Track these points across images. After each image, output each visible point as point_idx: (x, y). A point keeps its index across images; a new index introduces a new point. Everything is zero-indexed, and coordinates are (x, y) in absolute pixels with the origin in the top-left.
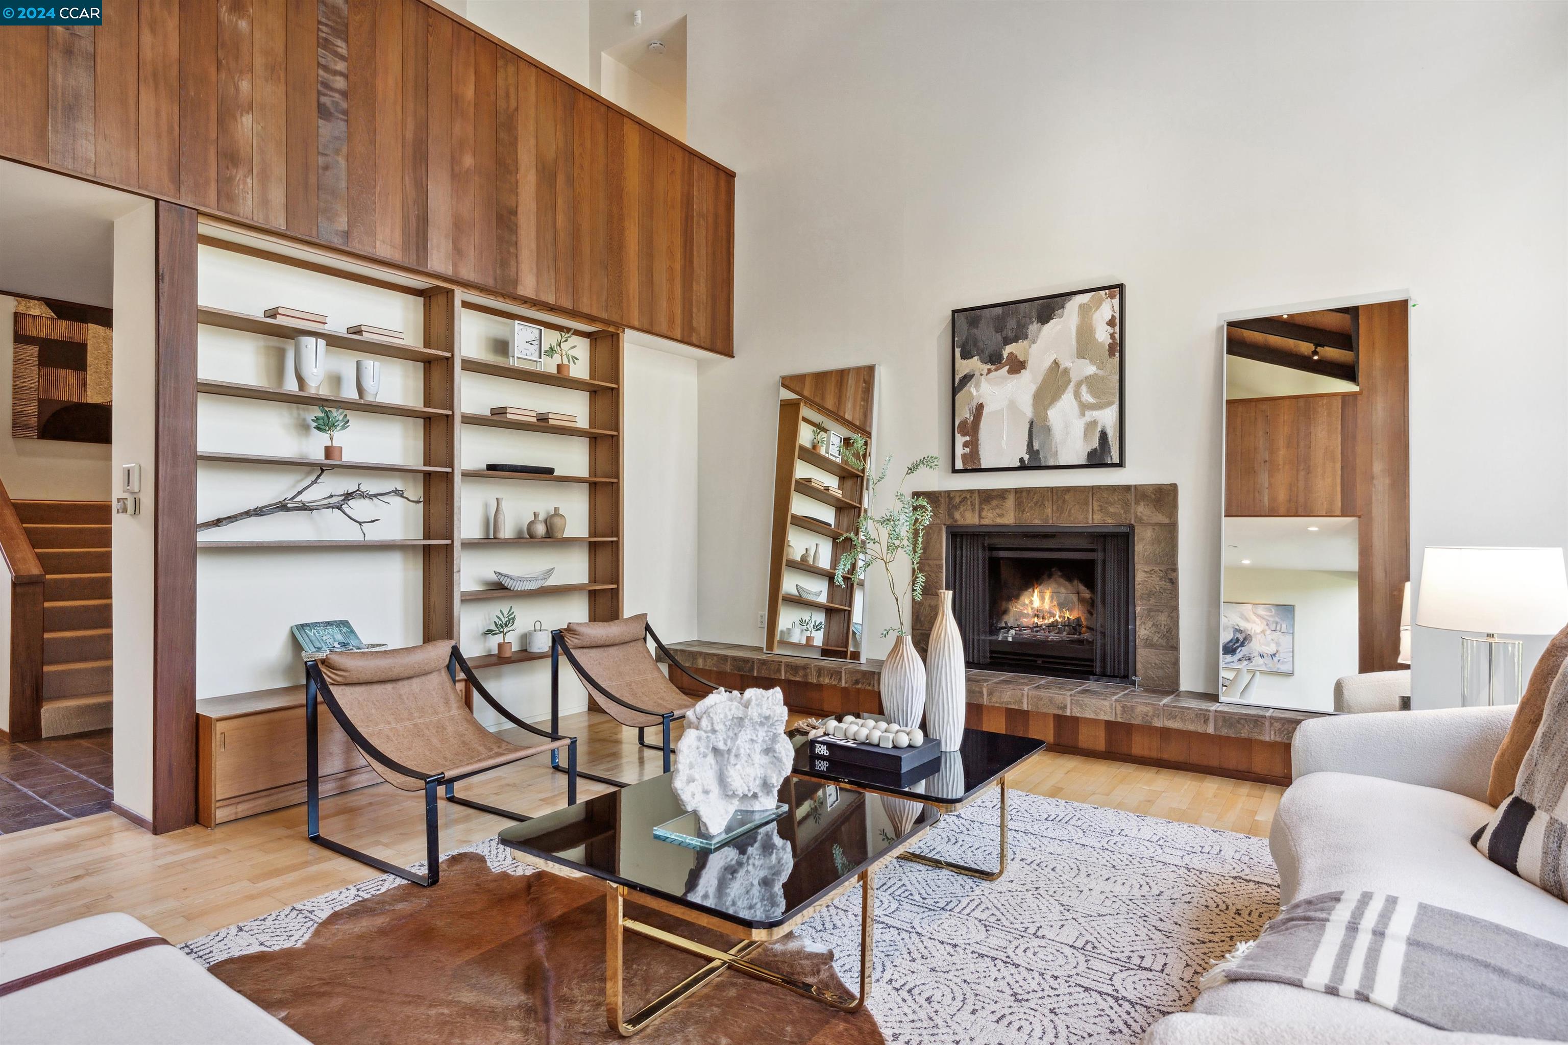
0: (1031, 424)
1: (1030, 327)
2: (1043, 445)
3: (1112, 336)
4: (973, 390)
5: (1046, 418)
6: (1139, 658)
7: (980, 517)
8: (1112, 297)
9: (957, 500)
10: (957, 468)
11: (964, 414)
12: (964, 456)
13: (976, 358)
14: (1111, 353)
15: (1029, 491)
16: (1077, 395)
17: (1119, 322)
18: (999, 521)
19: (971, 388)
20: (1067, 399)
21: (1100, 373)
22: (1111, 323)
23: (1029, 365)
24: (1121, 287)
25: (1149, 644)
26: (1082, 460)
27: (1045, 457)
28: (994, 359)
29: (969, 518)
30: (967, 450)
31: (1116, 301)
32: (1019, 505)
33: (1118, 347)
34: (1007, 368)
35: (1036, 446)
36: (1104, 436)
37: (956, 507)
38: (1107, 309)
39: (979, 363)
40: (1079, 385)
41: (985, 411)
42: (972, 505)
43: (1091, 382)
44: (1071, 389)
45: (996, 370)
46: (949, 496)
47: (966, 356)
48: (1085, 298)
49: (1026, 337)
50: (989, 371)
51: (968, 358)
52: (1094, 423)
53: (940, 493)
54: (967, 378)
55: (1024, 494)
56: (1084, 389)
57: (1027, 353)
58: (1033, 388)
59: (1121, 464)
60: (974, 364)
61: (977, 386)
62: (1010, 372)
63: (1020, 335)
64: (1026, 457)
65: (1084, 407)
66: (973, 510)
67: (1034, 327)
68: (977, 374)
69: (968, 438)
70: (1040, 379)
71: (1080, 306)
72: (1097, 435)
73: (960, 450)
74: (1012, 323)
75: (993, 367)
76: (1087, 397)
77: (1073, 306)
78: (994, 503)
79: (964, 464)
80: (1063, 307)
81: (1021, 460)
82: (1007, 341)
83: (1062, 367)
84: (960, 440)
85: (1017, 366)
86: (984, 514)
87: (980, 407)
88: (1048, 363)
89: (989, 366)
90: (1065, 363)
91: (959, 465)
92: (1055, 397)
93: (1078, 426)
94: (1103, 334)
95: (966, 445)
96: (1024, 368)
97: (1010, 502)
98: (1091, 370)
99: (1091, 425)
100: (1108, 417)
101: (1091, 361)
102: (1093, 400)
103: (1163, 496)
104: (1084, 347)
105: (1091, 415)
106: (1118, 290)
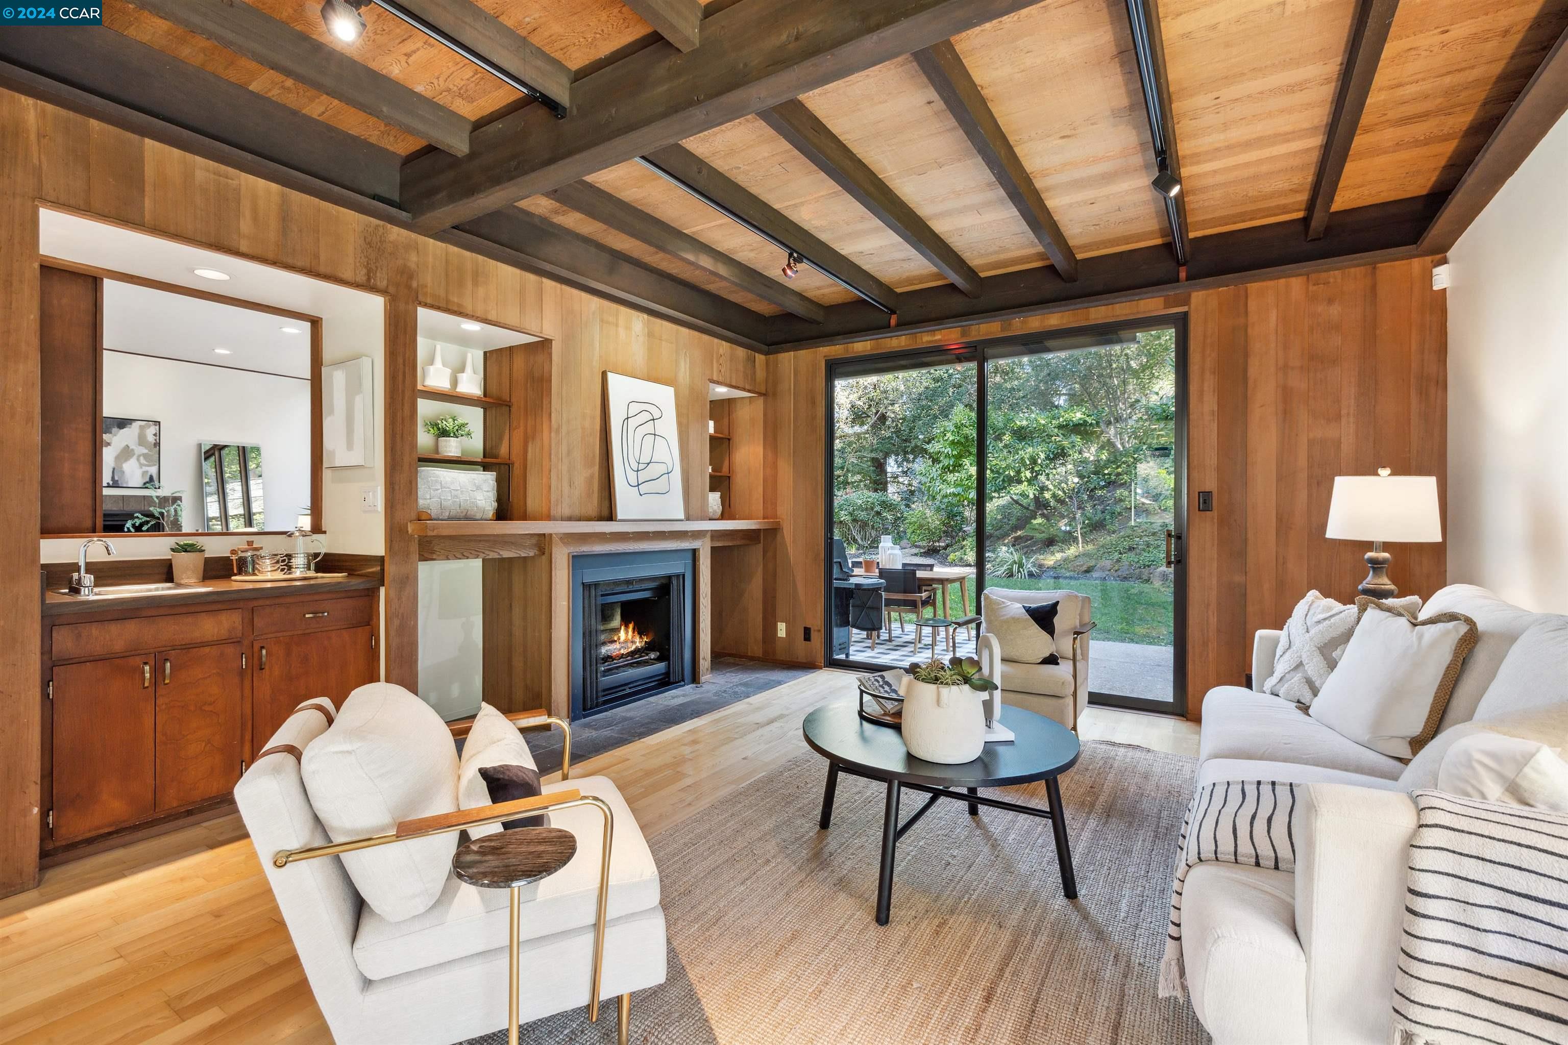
0: (114, 469)
1: (113, 429)
2: (120, 478)
3: (156, 440)
5: (122, 467)
8: (156, 425)
14: (155, 447)
16: (138, 460)
17: (158, 435)
20: (133, 461)
21: (150, 453)
22: (155, 435)
23: (112, 444)
24: (159, 422)
26: (141, 486)
27: (121, 483)
31: (157, 427)
33: (157, 444)
35: (116, 478)
36: (151, 477)
38: (153, 429)
40: (139, 456)
43: (145, 456)
44: (135, 457)
48: (143, 423)
49: (111, 433)
52: (147, 472)
56: (142, 458)
57: (111, 439)
58: (115, 454)
59: (159, 488)
63: (107, 431)
64: (111, 483)
65: (141, 465)
70: (119, 451)
71: (140, 426)
72: (148, 477)
76: (142, 460)
77: (136, 425)
80: (131, 424)
81: (108, 483)
83: (130, 448)
85: (106, 444)
88: (123, 445)
90: (132, 447)
92: (126, 460)
93: (138, 472)
94: (151, 439)
96: (110, 445)
98: (146, 451)
99: (144, 473)
100: (153, 470)
101: (146, 448)
102: (145, 462)
103: (176, 499)
104: (142, 440)
105: (145, 469)
106: (157, 423)
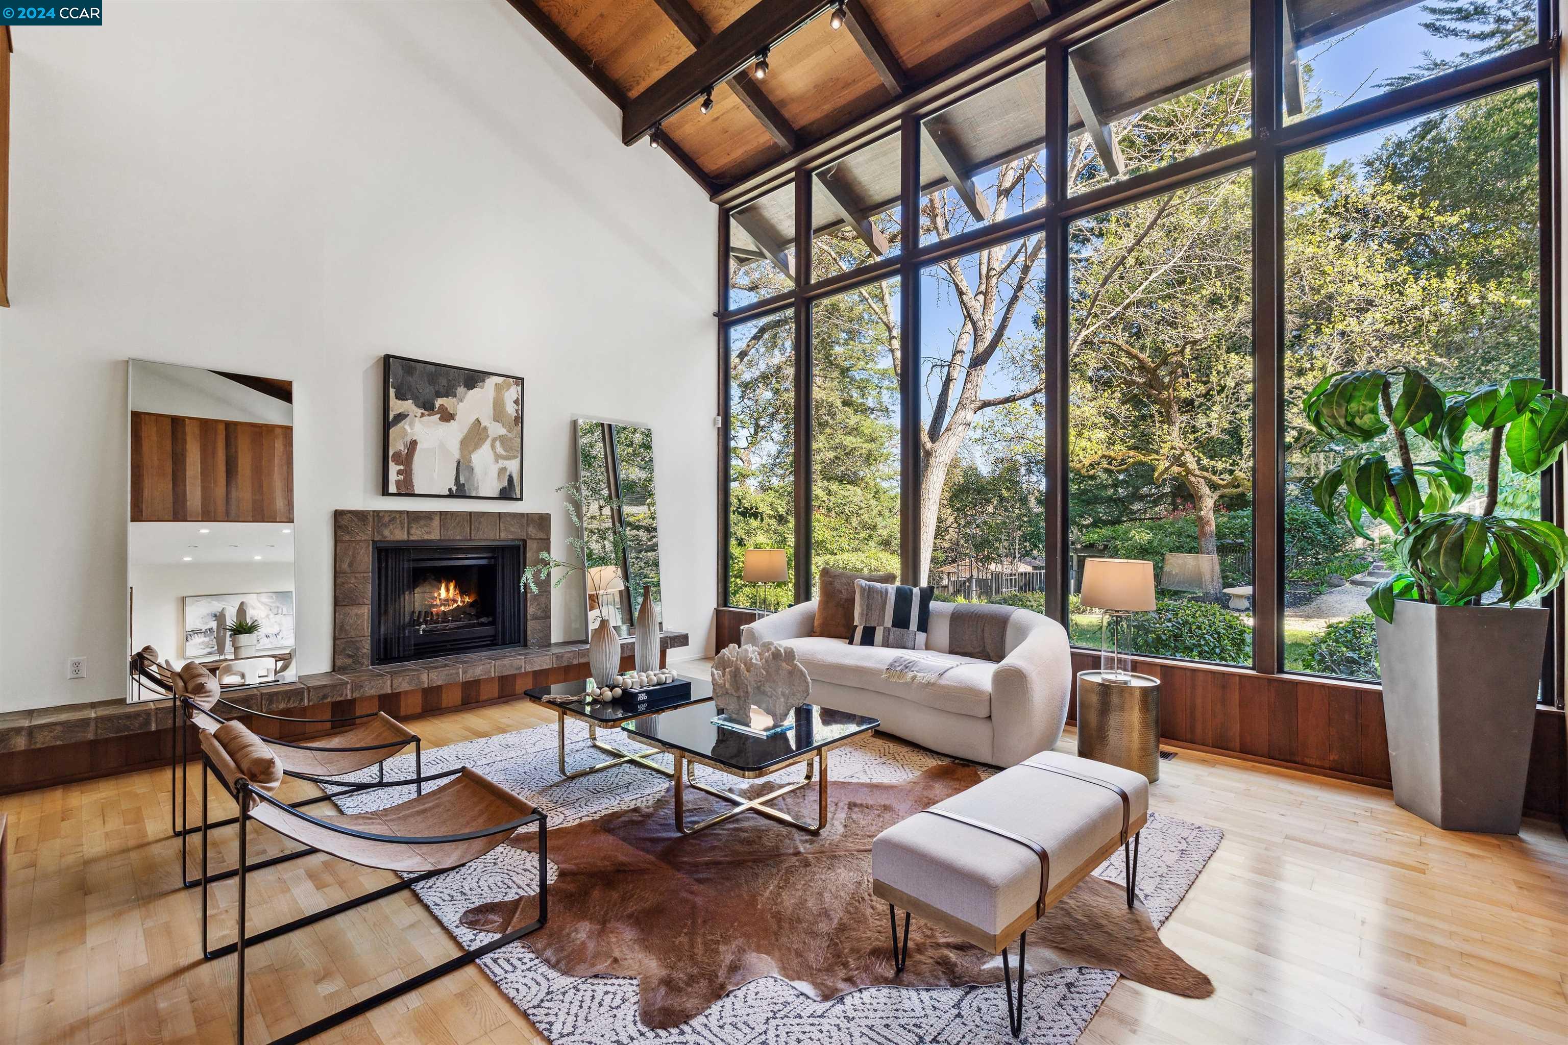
0: (459, 463)
1: (459, 389)
2: (467, 480)
3: (517, 411)
4: (407, 427)
5: (470, 461)
6: (529, 627)
7: (408, 533)
8: (517, 384)
9: (387, 519)
10: (390, 491)
11: (397, 445)
12: (398, 483)
13: (411, 401)
14: (516, 424)
15: (452, 514)
16: (493, 447)
17: (520, 402)
18: (426, 537)
19: (405, 425)
20: (486, 447)
21: (510, 435)
22: (516, 402)
23: (457, 418)
24: (522, 379)
25: (535, 618)
26: (496, 495)
27: (469, 489)
28: (428, 406)
29: (397, 534)
30: (401, 477)
31: (520, 388)
32: (442, 525)
33: (519, 420)
34: (439, 416)
35: (462, 480)
36: (511, 479)
37: (386, 526)
38: (512, 393)
39: (414, 407)
40: (494, 440)
41: (419, 447)
42: (402, 523)
43: (502, 439)
44: (488, 442)
45: (429, 415)
46: (378, 515)
47: (400, 396)
48: (500, 380)
49: (455, 396)
50: (423, 415)
51: (403, 400)
52: (504, 469)
53: (368, 512)
54: (401, 417)
55: (449, 516)
56: (498, 444)
57: (455, 407)
58: (460, 436)
59: (521, 499)
60: (407, 406)
61: (412, 425)
62: (440, 419)
63: (449, 392)
64: (454, 488)
65: (498, 457)
66: (403, 528)
67: (461, 390)
68: (411, 415)
69: (402, 467)
70: (465, 432)
71: (496, 384)
72: (507, 478)
73: (393, 477)
74: (443, 382)
75: (426, 413)
76: (500, 450)
77: (490, 383)
78: (422, 523)
79: (398, 488)
80: (483, 381)
81: (450, 490)
82: (439, 395)
83: (483, 425)
84: (393, 468)
85: (447, 416)
86: (413, 531)
87: (414, 443)
88: (472, 420)
89: (423, 411)
90: (484, 423)
91: (392, 489)
92: (477, 446)
93: (494, 470)
94: (511, 409)
95: (399, 473)
96: (453, 419)
97: (436, 522)
98: (502, 431)
99: (503, 470)
100: (513, 466)
101: (503, 426)
102: (503, 453)
103: (543, 521)
104: (498, 414)
105: (503, 463)
106: (520, 381)
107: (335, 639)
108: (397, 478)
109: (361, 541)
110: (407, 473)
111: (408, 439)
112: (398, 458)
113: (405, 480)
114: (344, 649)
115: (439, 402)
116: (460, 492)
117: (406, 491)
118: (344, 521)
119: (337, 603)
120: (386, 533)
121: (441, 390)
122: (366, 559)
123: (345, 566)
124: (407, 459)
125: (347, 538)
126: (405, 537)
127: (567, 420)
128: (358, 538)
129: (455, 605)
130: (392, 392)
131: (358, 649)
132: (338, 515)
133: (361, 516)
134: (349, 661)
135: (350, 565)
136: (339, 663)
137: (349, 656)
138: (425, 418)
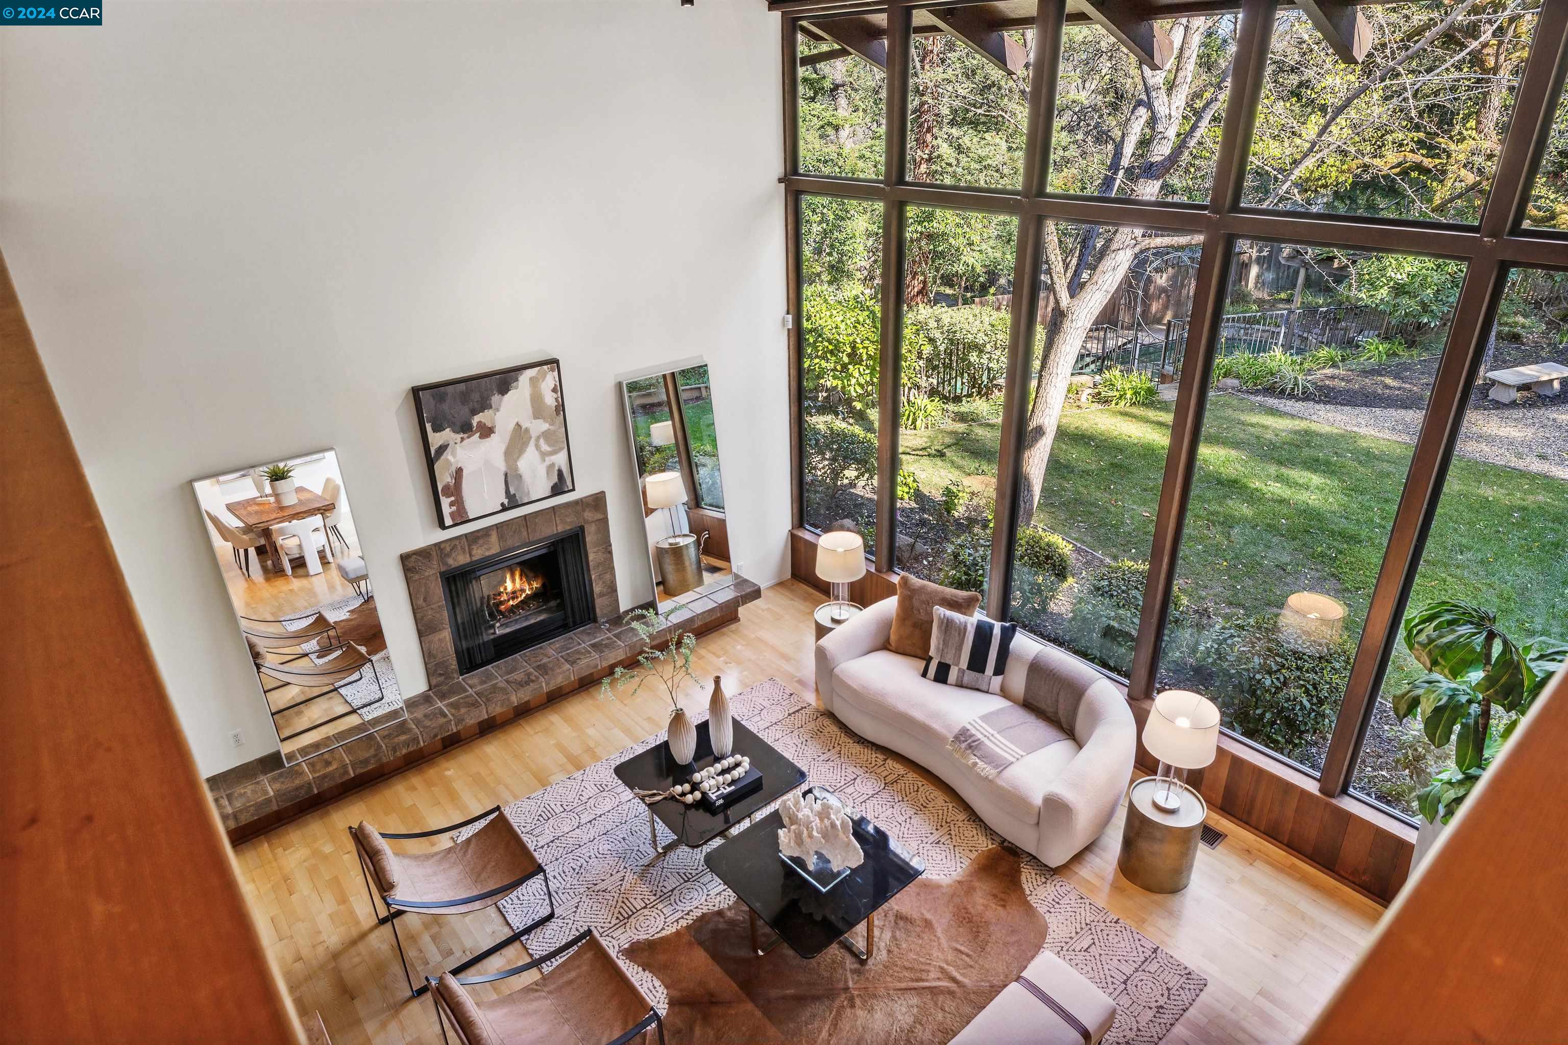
0: (506, 475)
1: (493, 398)
2: (517, 489)
3: (556, 399)
4: (450, 458)
5: (516, 469)
6: (597, 606)
7: (471, 555)
8: (553, 370)
9: (447, 547)
10: (447, 524)
11: (444, 479)
12: (452, 515)
13: (448, 430)
14: (558, 414)
15: (508, 524)
16: (537, 447)
17: (559, 389)
18: (487, 554)
19: (448, 456)
20: (531, 451)
21: (552, 428)
22: (554, 390)
23: (497, 430)
24: (557, 360)
25: (602, 595)
26: (548, 493)
27: (521, 498)
28: (465, 428)
29: (461, 560)
30: (454, 508)
31: (556, 373)
32: (501, 538)
33: (561, 408)
34: (478, 434)
35: (512, 491)
36: (560, 473)
37: (448, 555)
38: (550, 380)
39: (453, 435)
40: (538, 438)
41: (465, 473)
42: (463, 549)
43: (546, 435)
44: (532, 443)
45: (468, 437)
46: (439, 548)
47: (437, 429)
48: (534, 371)
49: (491, 407)
50: (462, 439)
51: (440, 431)
52: (553, 465)
53: (429, 547)
54: (442, 449)
55: (505, 527)
56: (542, 441)
57: (493, 420)
58: (503, 447)
59: (573, 490)
60: (447, 435)
61: (453, 454)
62: (481, 437)
63: (485, 405)
64: (506, 502)
65: (544, 455)
66: (464, 552)
67: (495, 398)
68: (451, 443)
69: (453, 498)
70: (507, 441)
71: (531, 379)
72: (556, 473)
73: (446, 510)
74: (476, 396)
75: (466, 435)
76: (545, 447)
77: (525, 377)
78: (481, 541)
79: (453, 519)
80: (517, 380)
81: (502, 504)
82: (474, 412)
83: (524, 427)
84: (445, 502)
85: (487, 432)
86: (474, 552)
87: (459, 471)
88: (512, 426)
89: (462, 435)
90: (525, 425)
91: (448, 521)
92: (521, 452)
93: (542, 470)
94: (550, 400)
95: (452, 504)
96: (493, 432)
97: (494, 537)
98: (545, 426)
99: (551, 467)
100: (560, 459)
101: (545, 420)
102: (548, 449)
103: (598, 501)
104: (538, 411)
105: (550, 460)
106: (554, 363)
107: (426, 664)
108: (450, 511)
109: (429, 576)
110: (459, 503)
111: (453, 469)
112: (447, 491)
113: (458, 509)
114: (436, 670)
115: (475, 420)
116: (512, 503)
117: (461, 518)
118: (411, 563)
119: (420, 634)
120: (450, 561)
121: (476, 406)
122: (437, 590)
123: (420, 602)
124: (455, 490)
125: (417, 577)
126: (468, 560)
127: (610, 383)
128: (427, 574)
129: (524, 595)
130: (428, 426)
131: (447, 667)
132: (404, 558)
133: (424, 554)
134: (441, 679)
135: (425, 600)
136: (434, 682)
137: (441, 675)
138: (466, 442)
